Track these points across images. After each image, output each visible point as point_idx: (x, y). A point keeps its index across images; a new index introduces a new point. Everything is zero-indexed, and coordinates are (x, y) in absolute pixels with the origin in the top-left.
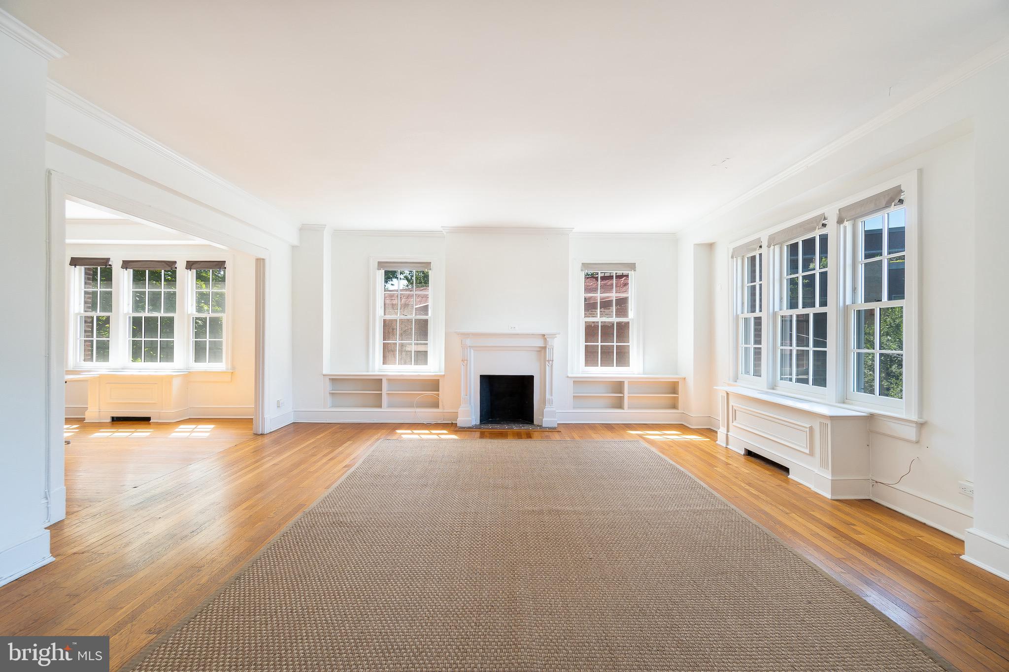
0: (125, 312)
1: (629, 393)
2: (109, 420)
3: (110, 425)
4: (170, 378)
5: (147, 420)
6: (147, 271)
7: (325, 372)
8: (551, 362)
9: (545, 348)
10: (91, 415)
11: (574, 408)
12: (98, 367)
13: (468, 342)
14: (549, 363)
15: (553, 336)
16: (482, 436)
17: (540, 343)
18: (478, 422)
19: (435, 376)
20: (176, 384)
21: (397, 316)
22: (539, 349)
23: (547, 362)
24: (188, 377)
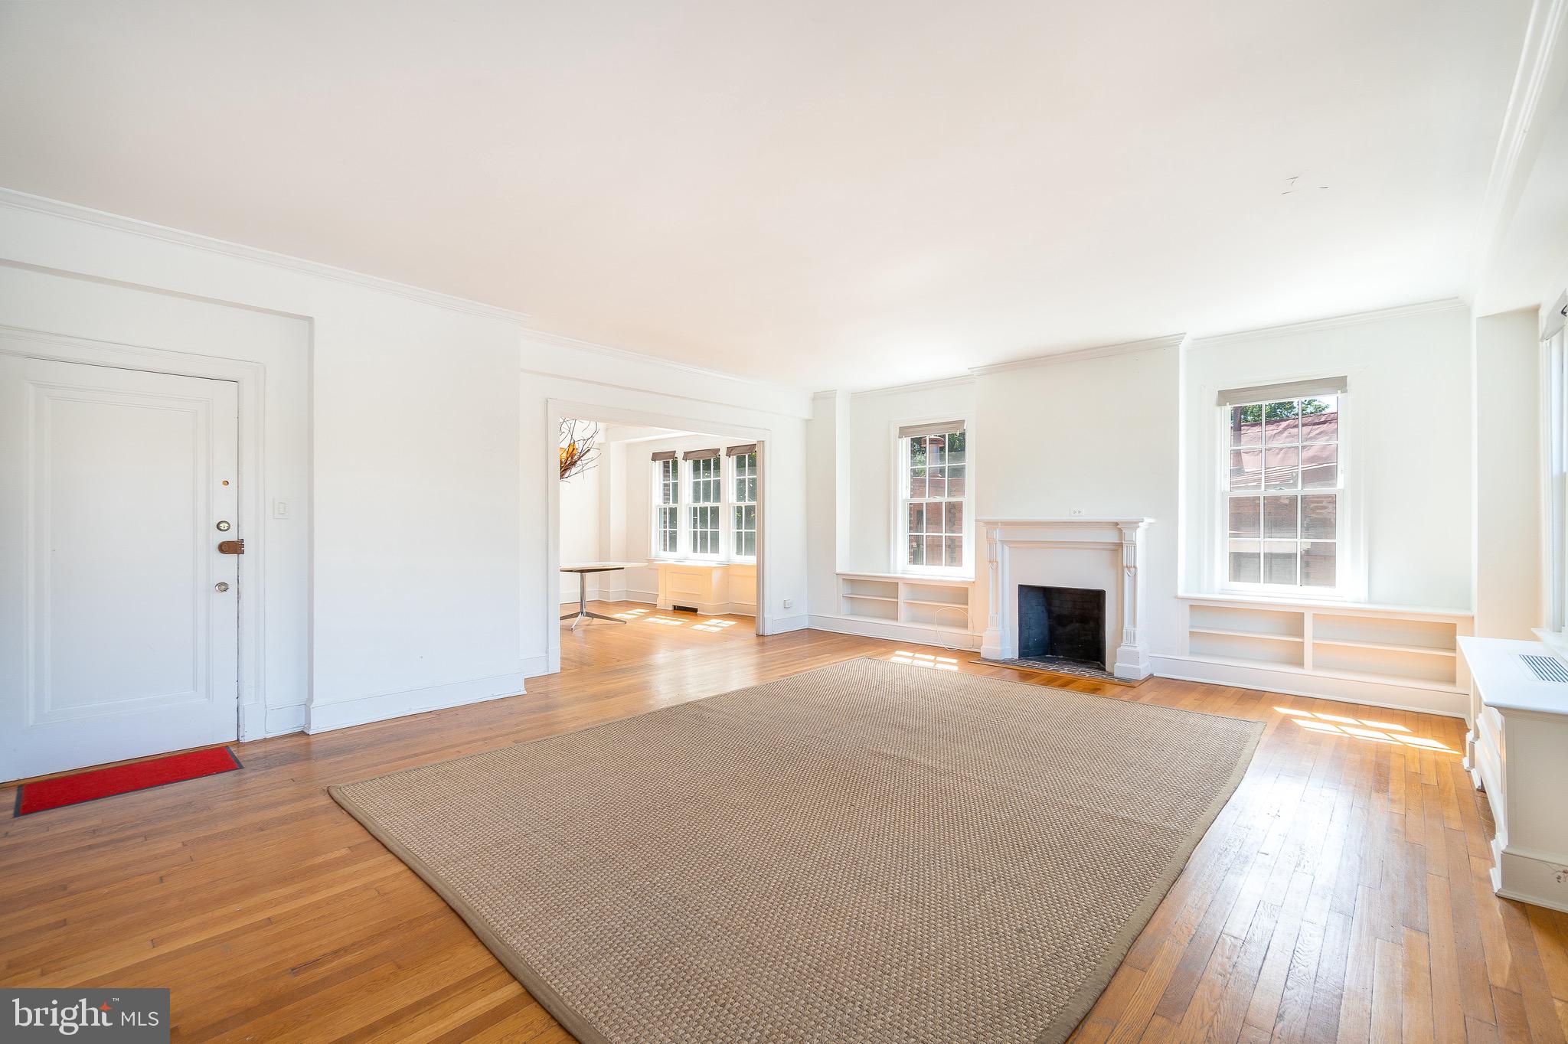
0: (687, 502)
1: (1314, 637)
2: (671, 608)
3: (671, 612)
4: (711, 569)
5: (695, 610)
6: (701, 461)
7: (838, 571)
8: (1133, 570)
9: (1121, 545)
10: (661, 603)
11: (1192, 653)
12: (669, 557)
13: (997, 535)
14: (1130, 571)
15: (1134, 525)
16: (1025, 676)
17: (1111, 537)
18: (1016, 657)
19: (963, 582)
20: (716, 576)
21: (926, 499)
22: (1113, 547)
23: (1126, 570)
24: (727, 568)
